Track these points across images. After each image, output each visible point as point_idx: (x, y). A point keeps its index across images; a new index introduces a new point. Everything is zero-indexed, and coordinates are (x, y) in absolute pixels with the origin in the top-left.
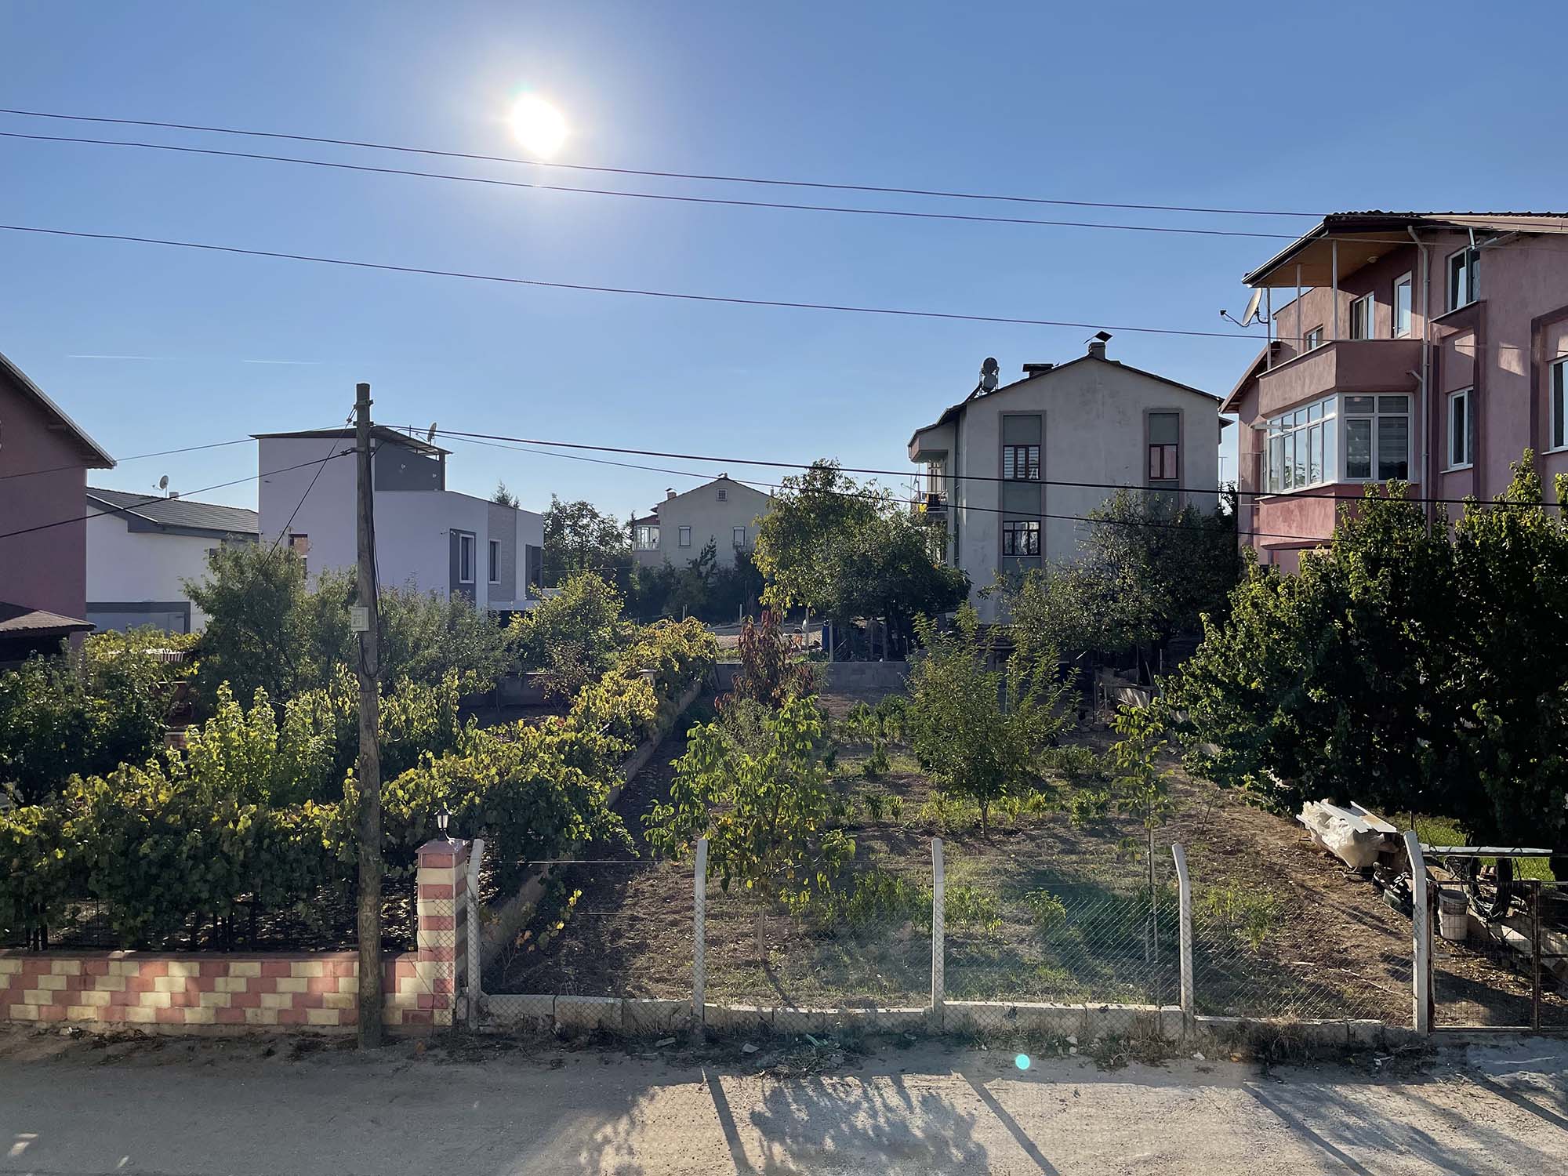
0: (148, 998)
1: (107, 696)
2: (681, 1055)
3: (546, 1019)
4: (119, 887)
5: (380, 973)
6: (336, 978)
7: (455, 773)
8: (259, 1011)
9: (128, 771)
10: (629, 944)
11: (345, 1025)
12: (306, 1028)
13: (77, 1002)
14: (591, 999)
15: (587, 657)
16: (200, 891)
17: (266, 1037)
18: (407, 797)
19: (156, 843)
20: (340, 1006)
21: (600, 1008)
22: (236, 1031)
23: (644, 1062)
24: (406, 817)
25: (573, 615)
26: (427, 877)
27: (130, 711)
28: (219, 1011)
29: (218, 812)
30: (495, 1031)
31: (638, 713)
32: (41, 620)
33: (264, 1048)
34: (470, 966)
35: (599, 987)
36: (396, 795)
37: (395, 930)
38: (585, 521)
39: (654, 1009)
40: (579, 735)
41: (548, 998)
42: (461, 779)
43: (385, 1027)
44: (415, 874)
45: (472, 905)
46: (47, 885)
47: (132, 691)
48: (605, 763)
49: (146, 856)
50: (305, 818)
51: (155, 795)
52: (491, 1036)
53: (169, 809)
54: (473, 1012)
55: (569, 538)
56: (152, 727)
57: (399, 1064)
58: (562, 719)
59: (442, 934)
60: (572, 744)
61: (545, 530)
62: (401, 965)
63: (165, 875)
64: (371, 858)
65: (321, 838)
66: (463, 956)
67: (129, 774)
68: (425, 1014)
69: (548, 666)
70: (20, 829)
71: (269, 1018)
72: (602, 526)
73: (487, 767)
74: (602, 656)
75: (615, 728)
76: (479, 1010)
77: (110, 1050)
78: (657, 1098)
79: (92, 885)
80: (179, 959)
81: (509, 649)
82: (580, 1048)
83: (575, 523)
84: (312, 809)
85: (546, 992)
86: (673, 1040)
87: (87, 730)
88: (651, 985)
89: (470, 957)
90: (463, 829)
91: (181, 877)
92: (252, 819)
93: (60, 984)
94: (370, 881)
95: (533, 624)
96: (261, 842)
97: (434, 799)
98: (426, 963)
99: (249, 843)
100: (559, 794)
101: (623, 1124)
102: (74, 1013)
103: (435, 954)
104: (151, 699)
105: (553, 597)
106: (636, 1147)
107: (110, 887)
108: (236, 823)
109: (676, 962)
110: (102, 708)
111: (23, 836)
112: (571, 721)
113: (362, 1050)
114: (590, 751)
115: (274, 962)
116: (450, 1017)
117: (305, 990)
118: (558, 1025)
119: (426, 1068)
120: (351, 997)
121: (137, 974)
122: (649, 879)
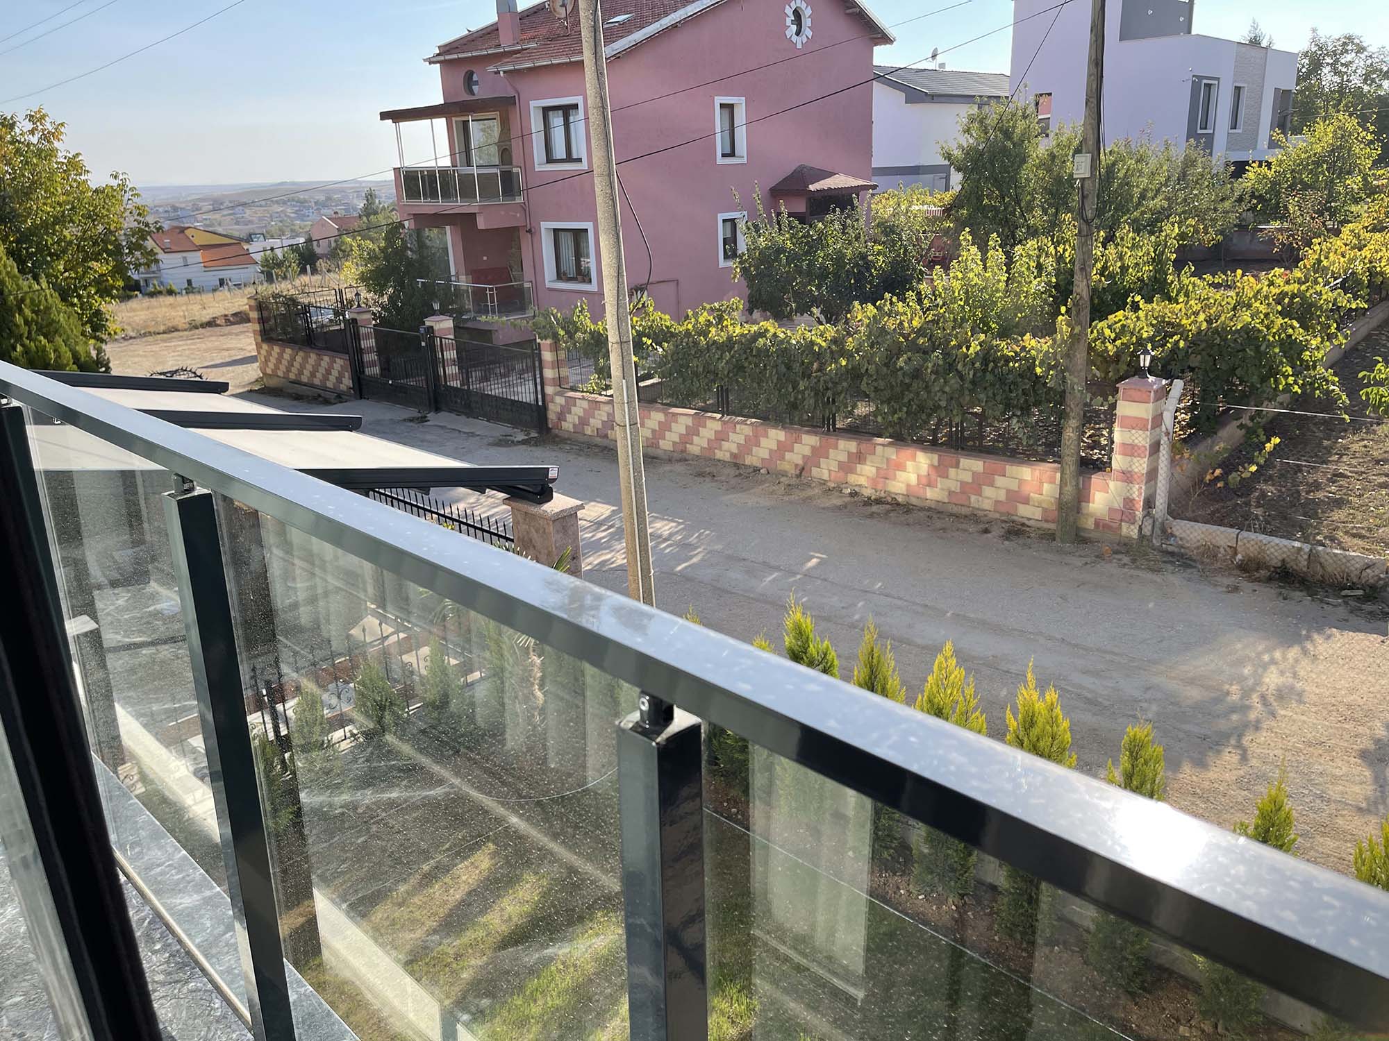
0: (901, 475)
1: (884, 243)
2: (1369, 607)
3: (1228, 549)
4: (882, 390)
5: (1077, 484)
6: (1041, 483)
7: (1164, 317)
8: (980, 499)
9: (891, 300)
10: (1328, 498)
11: (1046, 521)
12: (1015, 518)
13: (853, 471)
14: (1277, 540)
15: (1329, 209)
16: (940, 400)
17: (985, 519)
18: (1113, 336)
19: (909, 359)
20: (1044, 505)
21: (1285, 550)
22: (964, 511)
23: (1325, 606)
24: (1111, 354)
25: (1318, 164)
26: (1125, 409)
27: (898, 256)
28: (951, 493)
29: (956, 338)
30: (1176, 550)
31: (1378, 269)
32: (839, 181)
33: (982, 526)
34: (1158, 491)
35: (1287, 532)
36: (1103, 333)
37: (1096, 453)
38: (1349, 57)
39: (1344, 560)
40: (1303, 288)
41: (1233, 532)
42: (1169, 323)
43: (1078, 529)
44: (1113, 406)
45: (1166, 439)
46: (835, 384)
47: (901, 239)
48: (1328, 318)
49: (901, 368)
50: (1024, 348)
51: (910, 321)
52: (1172, 554)
53: (920, 332)
54: (1158, 531)
55: (1328, 78)
56: (914, 269)
57: (1088, 560)
58: (1288, 272)
59: (1135, 460)
60: (1294, 296)
61: (1299, 71)
62: (1096, 479)
63: (915, 385)
64: (1075, 387)
65: (1034, 365)
66: (1153, 482)
67: (891, 303)
68: (1115, 525)
69: (1283, 218)
70: (819, 341)
71: (987, 505)
72: (1369, 62)
73: (1196, 314)
74: (1346, 208)
75: (1349, 284)
76: (1164, 531)
77: (875, 508)
78: (1332, 638)
79: (864, 387)
80: (924, 449)
81: (1240, 200)
82: (1258, 580)
83: (1337, 61)
84: (1029, 341)
85: (1232, 526)
86: (1360, 592)
87: (868, 269)
88: (1347, 540)
89: (1159, 485)
90: (1165, 369)
91: (927, 387)
92: (981, 346)
93: (843, 457)
94: (1074, 407)
95: (1270, 174)
96: (987, 365)
97: (1140, 339)
98: (1119, 483)
99: (978, 365)
100: (1270, 345)
101: (1294, 652)
102: (852, 479)
103: (1127, 477)
104: (914, 245)
105: (1298, 146)
106: (1302, 673)
107: (876, 390)
108: (968, 348)
109: (1378, 522)
110: (879, 253)
111: (820, 347)
112: (1298, 274)
113: (1057, 543)
114: (1312, 305)
115: (994, 463)
116: (1136, 531)
117: (1016, 489)
118: (1239, 557)
119: (1112, 568)
120: (1053, 500)
121: (894, 457)
122: (1363, 440)
